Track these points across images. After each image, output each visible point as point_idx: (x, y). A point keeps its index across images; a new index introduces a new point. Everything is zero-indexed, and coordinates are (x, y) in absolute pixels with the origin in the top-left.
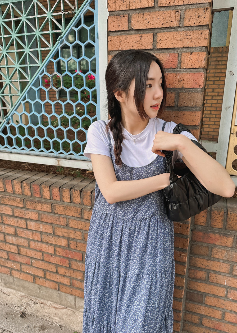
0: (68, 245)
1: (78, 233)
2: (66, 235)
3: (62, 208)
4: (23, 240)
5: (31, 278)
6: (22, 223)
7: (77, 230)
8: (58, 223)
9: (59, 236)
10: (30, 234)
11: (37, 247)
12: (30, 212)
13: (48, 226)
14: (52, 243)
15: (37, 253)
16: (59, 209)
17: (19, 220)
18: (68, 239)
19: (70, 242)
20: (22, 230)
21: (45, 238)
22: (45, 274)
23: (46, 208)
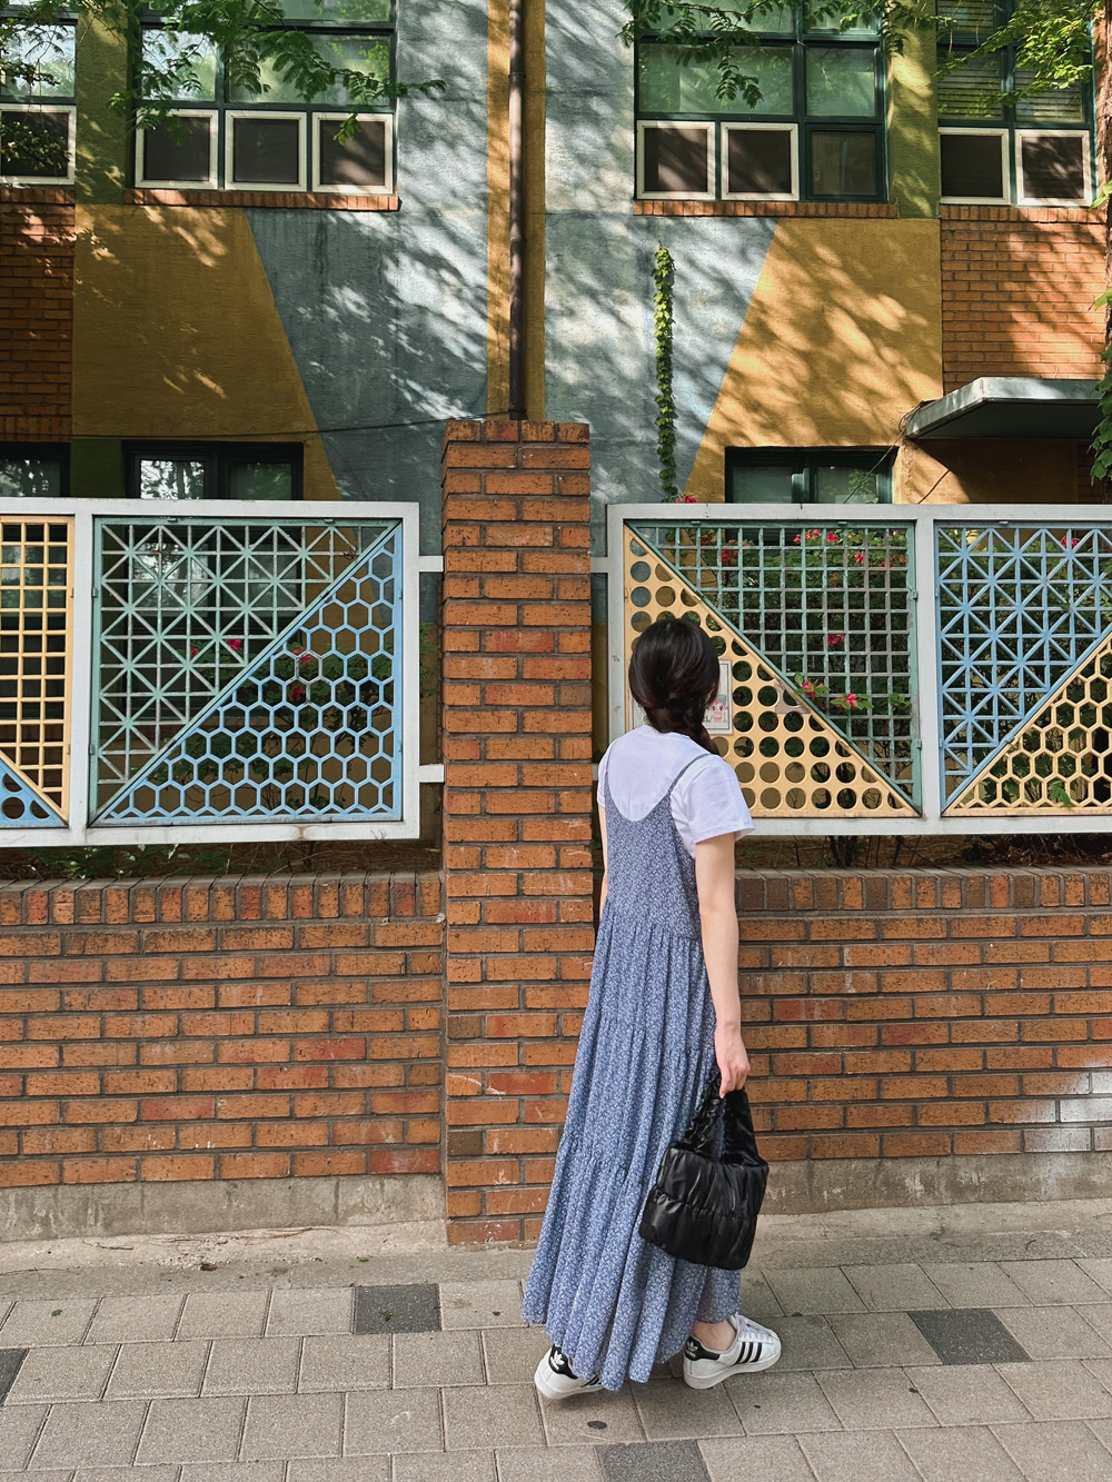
0: (330, 1028)
1: (358, 986)
2: (326, 1000)
3: (319, 934)
4: (198, 1044)
5: (205, 1166)
6: (203, 996)
7: (353, 980)
8: (307, 972)
9: (307, 1007)
10: (223, 1021)
11: (241, 1055)
12: (231, 961)
13: (278, 986)
14: (285, 1031)
15: (235, 1072)
16: (313, 936)
17: (195, 989)
18: (330, 1008)
19: (336, 1015)
20: (199, 1017)
21: (267, 1022)
22: (254, 1135)
23: (278, 939)
